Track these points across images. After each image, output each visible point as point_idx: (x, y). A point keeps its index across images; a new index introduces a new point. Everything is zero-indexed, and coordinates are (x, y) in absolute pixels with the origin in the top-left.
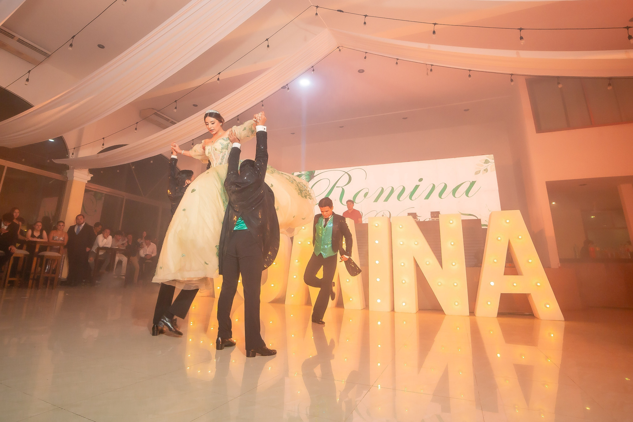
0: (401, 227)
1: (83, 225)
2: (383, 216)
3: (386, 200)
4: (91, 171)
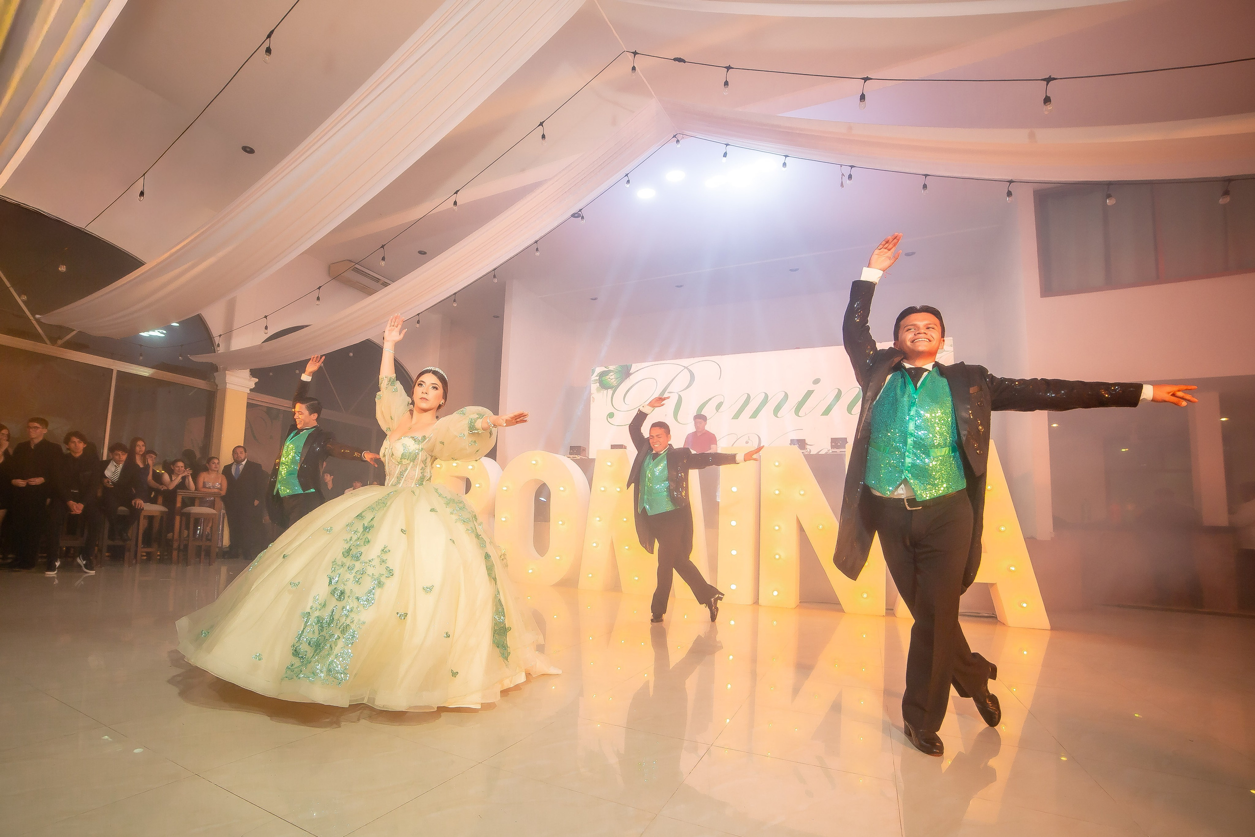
0: (777, 464)
1: (244, 463)
2: (747, 443)
3: (754, 415)
4: (254, 373)
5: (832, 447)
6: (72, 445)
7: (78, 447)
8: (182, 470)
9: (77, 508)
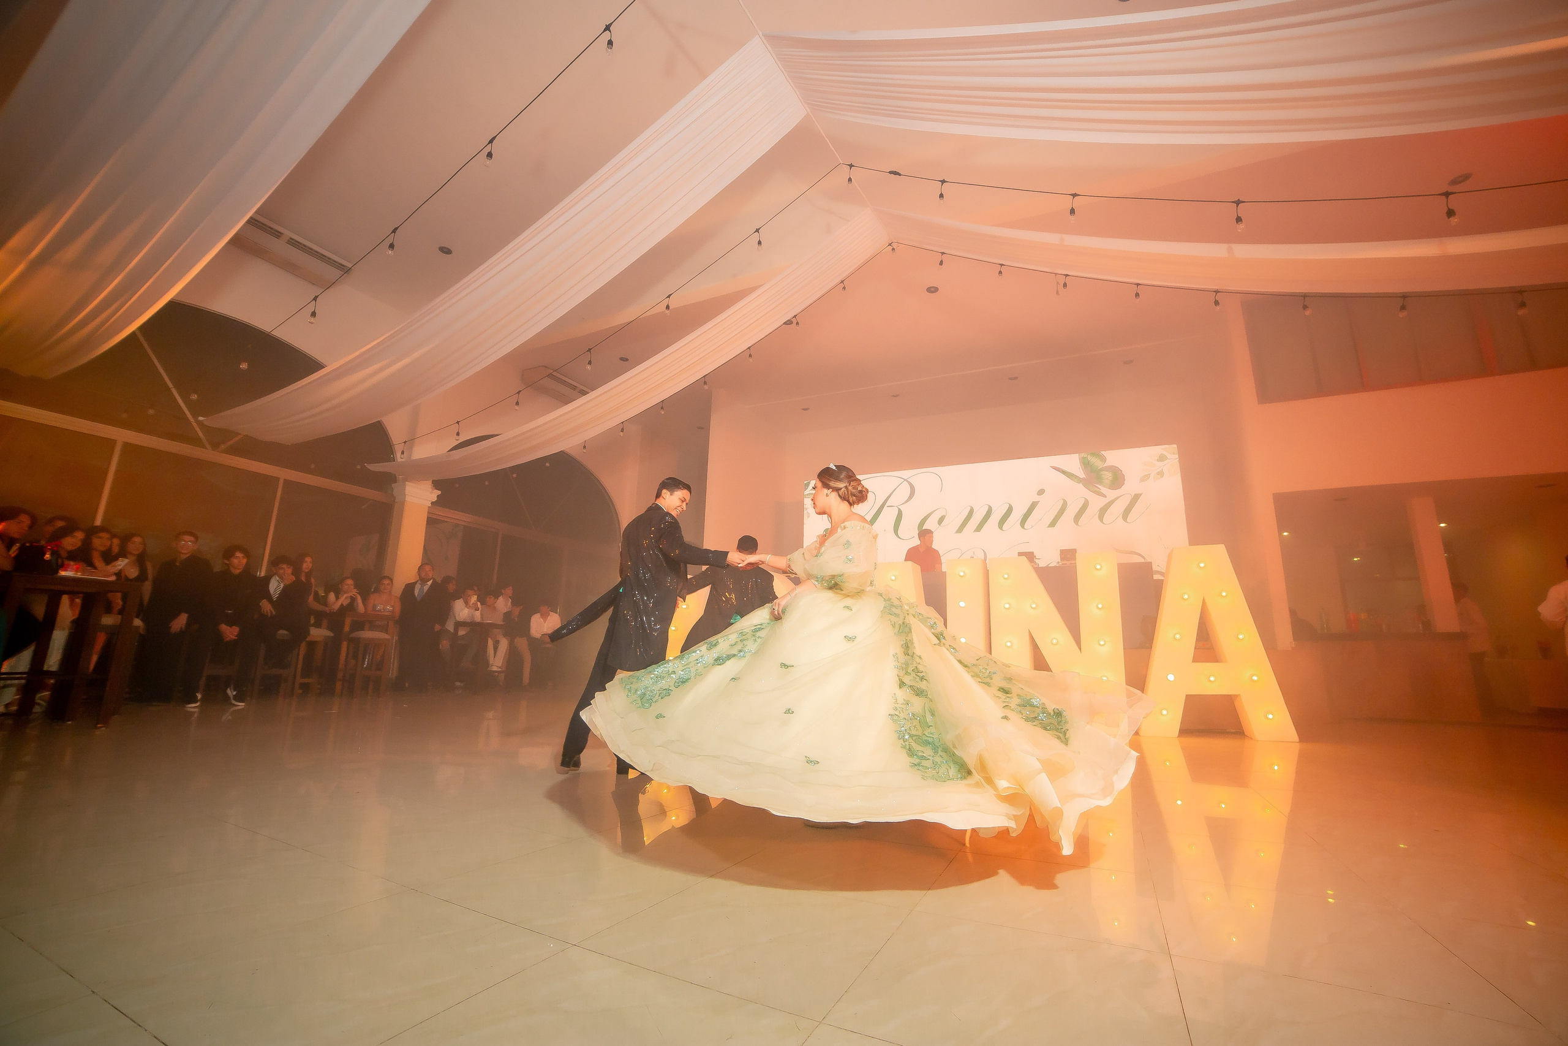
0: (1006, 576)
1: (430, 582)
2: (972, 557)
3: (979, 528)
4: (437, 484)
5: (1062, 559)
6: (235, 561)
7: (239, 561)
8: (349, 590)
9: (230, 632)
